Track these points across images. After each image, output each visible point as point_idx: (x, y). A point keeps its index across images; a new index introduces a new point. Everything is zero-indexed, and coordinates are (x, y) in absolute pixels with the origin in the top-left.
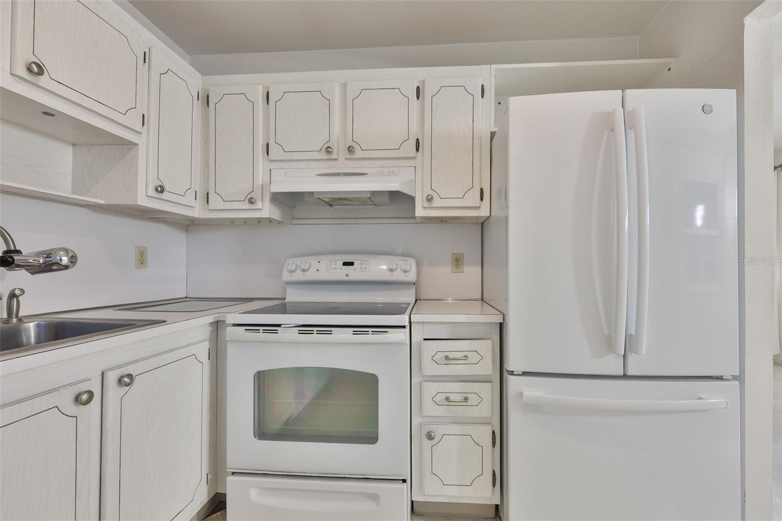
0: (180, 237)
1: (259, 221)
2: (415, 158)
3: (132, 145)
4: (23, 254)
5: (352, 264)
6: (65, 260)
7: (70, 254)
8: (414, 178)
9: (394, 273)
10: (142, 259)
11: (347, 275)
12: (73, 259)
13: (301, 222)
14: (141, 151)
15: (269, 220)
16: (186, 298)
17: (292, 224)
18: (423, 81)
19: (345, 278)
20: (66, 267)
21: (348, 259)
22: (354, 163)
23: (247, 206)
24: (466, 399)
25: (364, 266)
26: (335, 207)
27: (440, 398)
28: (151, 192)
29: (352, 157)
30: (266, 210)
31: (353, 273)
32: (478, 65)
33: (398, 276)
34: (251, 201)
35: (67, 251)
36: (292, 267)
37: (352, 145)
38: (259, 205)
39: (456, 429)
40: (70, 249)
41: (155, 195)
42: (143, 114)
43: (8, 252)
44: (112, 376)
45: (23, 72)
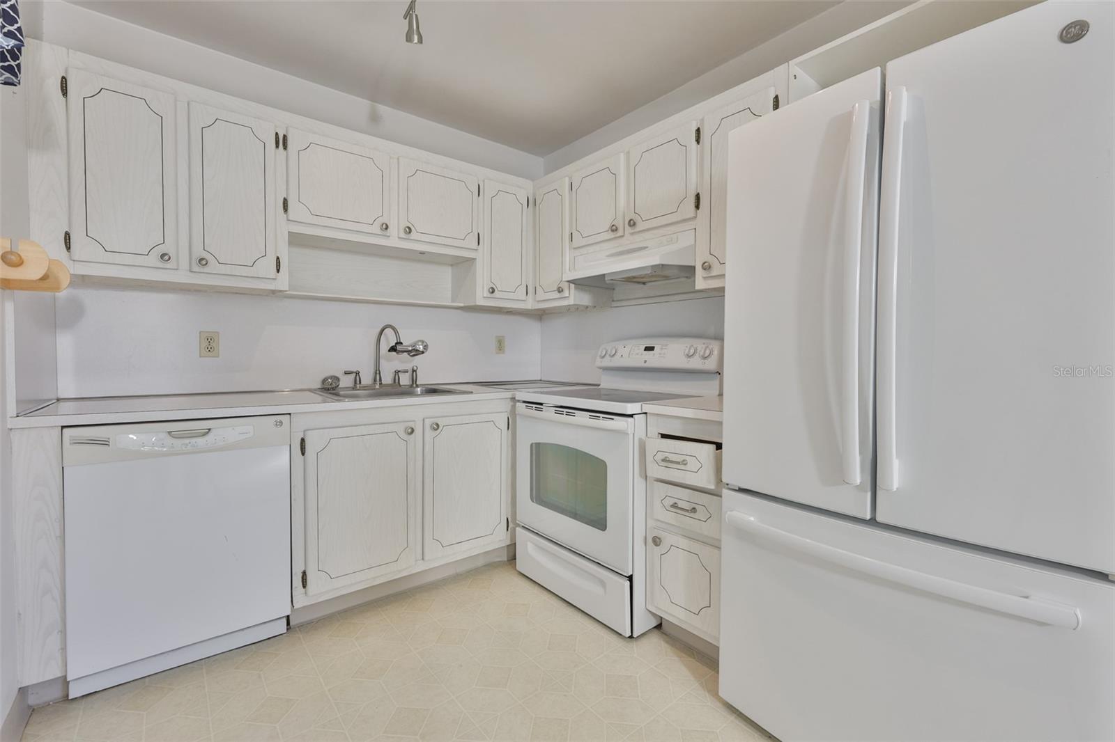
0: (535, 326)
1: (568, 308)
2: (695, 217)
3: (472, 261)
4: (404, 344)
5: (652, 349)
6: (421, 348)
7: (425, 344)
8: (693, 243)
9: (691, 359)
10: (500, 346)
11: (645, 362)
12: (426, 347)
13: (624, 303)
14: (479, 264)
15: (576, 307)
16: (541, 380)
17: (612, 307)
18: (702, 120)
19: (642, 365)
20: (423, 352)
21: (649, 343)
22: (637, 238)
23: (556, 295)
24: (694, 510)
25: (663, 351)
26: (648, 285)
27: (669, 502)
28: (486, 294)
29: (635, 230)
30: (573, 297)
31: (653, 360)
32: (770, 70)
33: (696, 363)
34: (560, 290)
35: (423, 342)
36: (611, 351)
37: (633, 218)
38: (566, 293)
39: (683, 543)
40: (420, 341)
41: (489, 295)
42: (479, 234)
43: (397, 343)
44: (428, 422)
45: (402, 235)
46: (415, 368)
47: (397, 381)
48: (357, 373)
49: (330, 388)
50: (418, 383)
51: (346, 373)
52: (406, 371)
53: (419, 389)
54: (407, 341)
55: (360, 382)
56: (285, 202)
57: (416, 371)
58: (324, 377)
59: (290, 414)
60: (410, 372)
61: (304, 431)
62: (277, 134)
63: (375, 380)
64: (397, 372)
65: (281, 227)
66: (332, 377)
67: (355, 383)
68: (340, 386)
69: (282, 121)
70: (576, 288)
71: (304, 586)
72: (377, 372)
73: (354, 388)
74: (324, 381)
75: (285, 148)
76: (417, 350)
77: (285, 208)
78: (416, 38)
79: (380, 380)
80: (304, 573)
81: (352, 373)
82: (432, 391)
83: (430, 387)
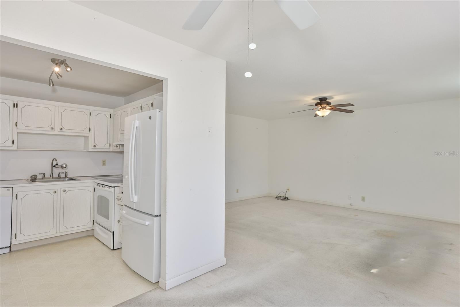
3: (88, 136)
6: (64, 166)
10: (104, 163)
14: (90, 138)
18: (142, 104)
20: (66, 167)
23: (116, 148)
28: (93, 147)
34: (117, 146)
35: (65, 164)
38: (119, 147)
40: (64, 164)
41: (94, 148)
42: (90, 128)
43: (56, 165)
44: (62, 189)
45: (59, 130)
46: (66, 172)
47: (59, 176)
48: (44, 174)
49: (33, 179)
50: (68, 177)
51: (39, 174)
52: (63, 173)
53: (67, 179)
54: (60, 164)
55: (45, 177)
56: (16, 123)
57: (67, 173)
58: (31, 176)
59: (12, 187)
60: (65, 173)
61: (17, 192)
62: (14, 103)
63: (51, 176)
64: (59, 173)
65: (16, 131)
66: (34, 175)
67: (43, 177)
68: (38, 178)
69: (16, 99)
70: (121, 146)
71: (16, 238)
72: (52, 173)
73: (43, 179)
74: (31, 177)
75: (17, 107)
76: (63, 167)
77: (16, 125)
78: (52, 85)
79: (53, 176)
80: (16, 234)
81: (42, 174)
82: (72, 179)
83: (71, 178)
